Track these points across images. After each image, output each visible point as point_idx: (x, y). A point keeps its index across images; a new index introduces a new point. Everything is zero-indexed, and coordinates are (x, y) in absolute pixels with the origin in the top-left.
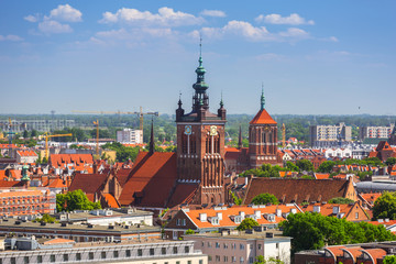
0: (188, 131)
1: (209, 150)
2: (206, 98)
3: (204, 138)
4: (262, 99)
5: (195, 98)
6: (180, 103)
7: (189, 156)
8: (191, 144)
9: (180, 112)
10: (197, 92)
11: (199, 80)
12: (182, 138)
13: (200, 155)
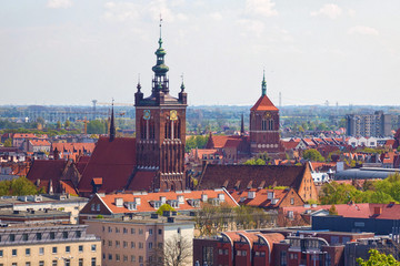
0: (147, 116)
1: (168, 135)
2: (166, 81)
3: (163, 123)
4: (264, 84)
5: (155, 81)
6: (139, 87)
7: (148, 141)
8: (150, 129)
9: (139, 96)
10: (156, 75)
11: (159, 62)
12: (141, 122)
13: (158, 140)
